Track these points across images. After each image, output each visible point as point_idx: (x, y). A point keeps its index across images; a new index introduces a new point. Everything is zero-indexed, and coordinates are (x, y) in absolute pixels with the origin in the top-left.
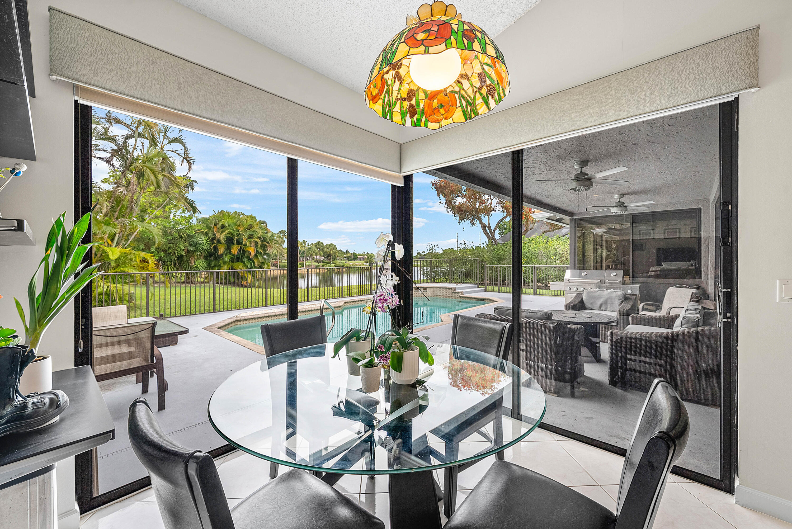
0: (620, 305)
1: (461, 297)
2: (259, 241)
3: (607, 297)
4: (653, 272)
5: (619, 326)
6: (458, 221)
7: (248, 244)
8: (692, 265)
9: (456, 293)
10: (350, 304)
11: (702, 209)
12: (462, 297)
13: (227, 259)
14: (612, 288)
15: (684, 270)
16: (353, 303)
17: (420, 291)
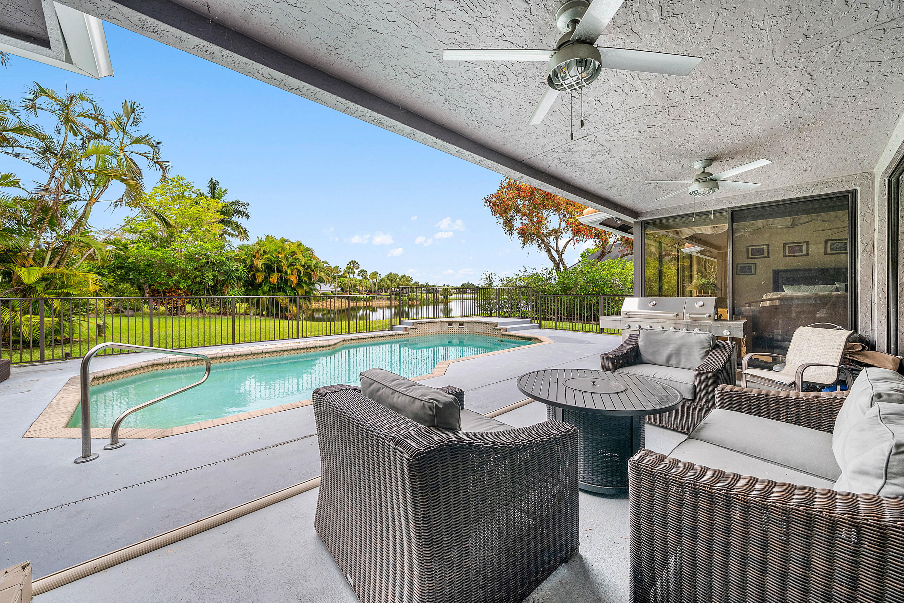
0: (703, 358)
1: (503, 335)
2: (301, 268)
3: (679, 342)
4: (768, 302)
5: (698, 400)
6: (522, 245)
7: (289, 272)
8: (837, 290)
9: (497, 329)
10: (352, 342)
11: (859, 191)
12: (505, 335)
13: (266, 288)
14: (695, 326)
15: (824, 297)
16: (357, 341)
17: (456, 327)
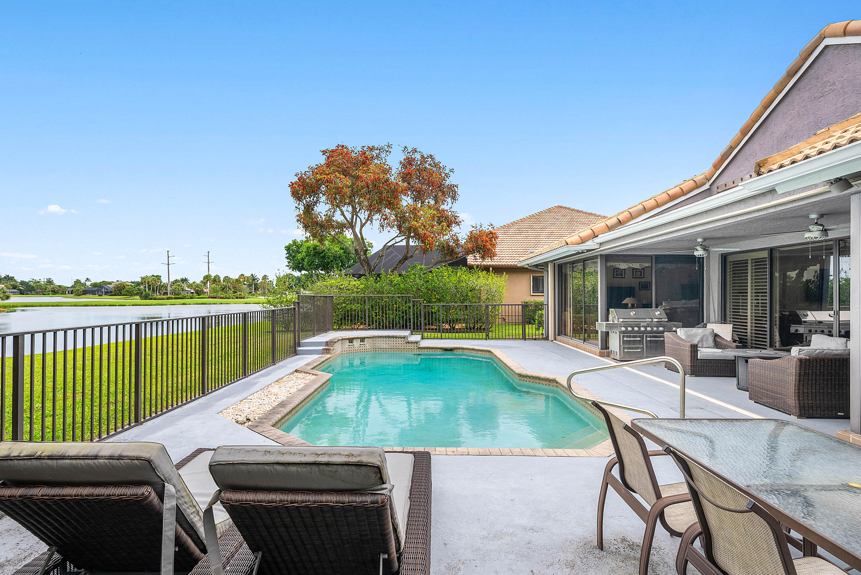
1: (419, 348)
9: (412, 343)
12: (422, 348)
17: (357, 344)
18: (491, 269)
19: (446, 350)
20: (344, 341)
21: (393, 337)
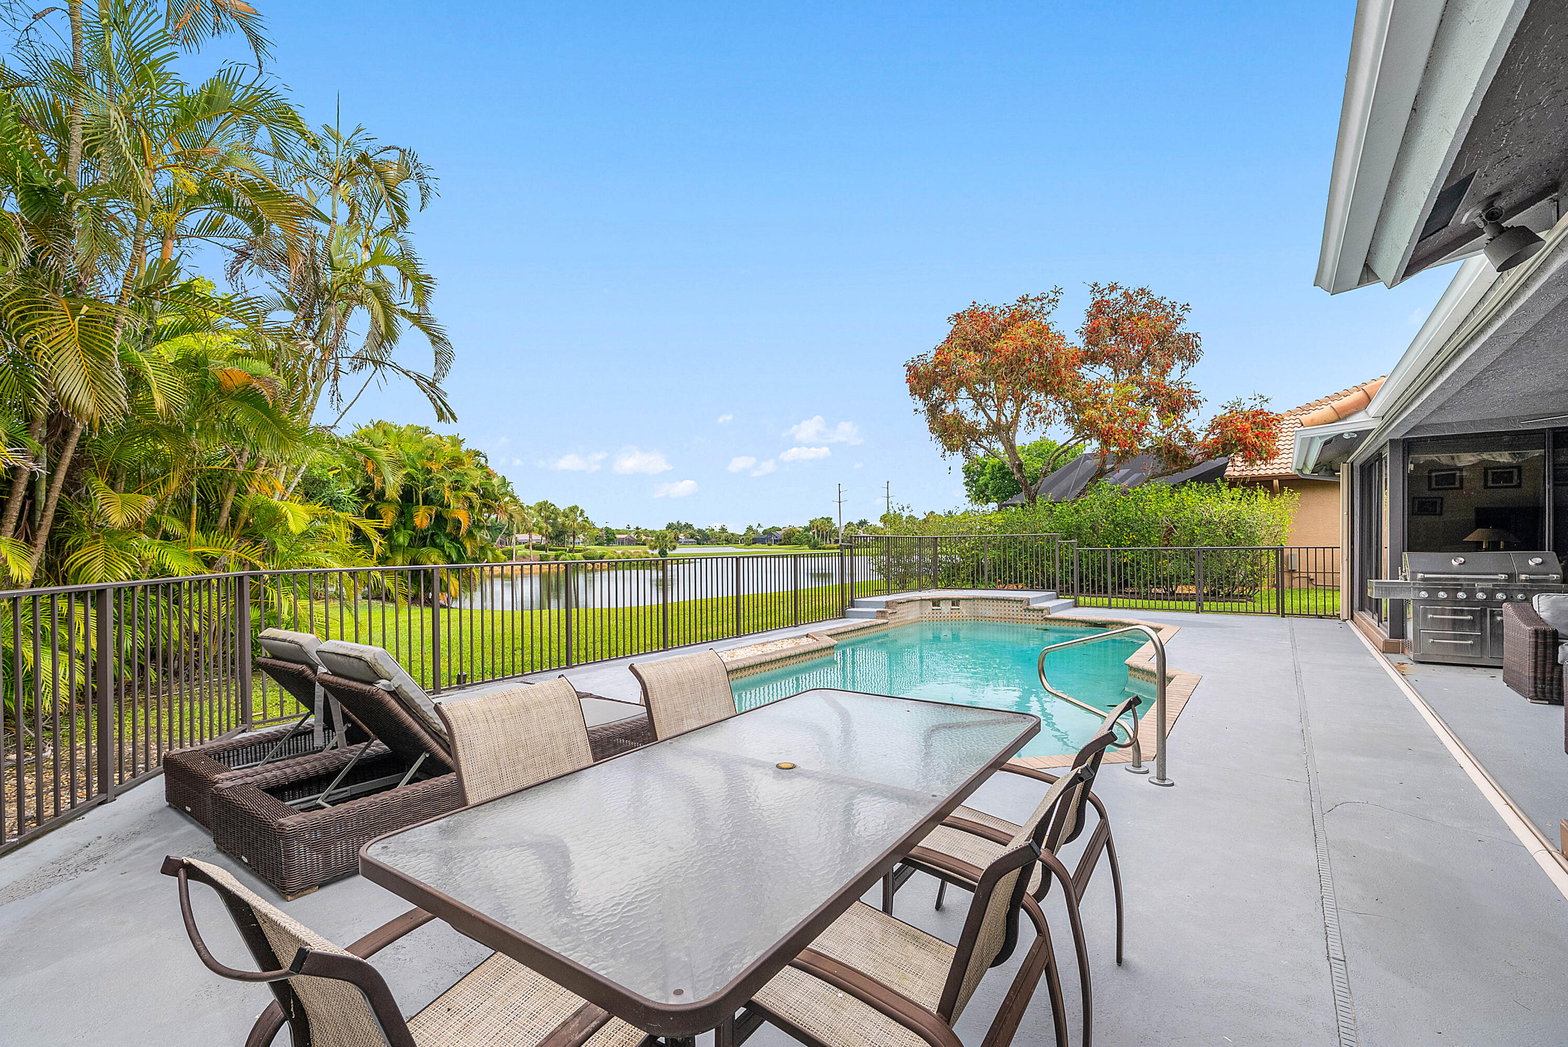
1: (1046, 619)
2: (474, 496)
7: (453, 504)
9: (1034, 610)
12: (1050, 620)
13: (402, 539)
17: (946, 608)
18: (1276, 482)
19: (1096, 625)
20: (924, 602)
21: (1003, 600)
